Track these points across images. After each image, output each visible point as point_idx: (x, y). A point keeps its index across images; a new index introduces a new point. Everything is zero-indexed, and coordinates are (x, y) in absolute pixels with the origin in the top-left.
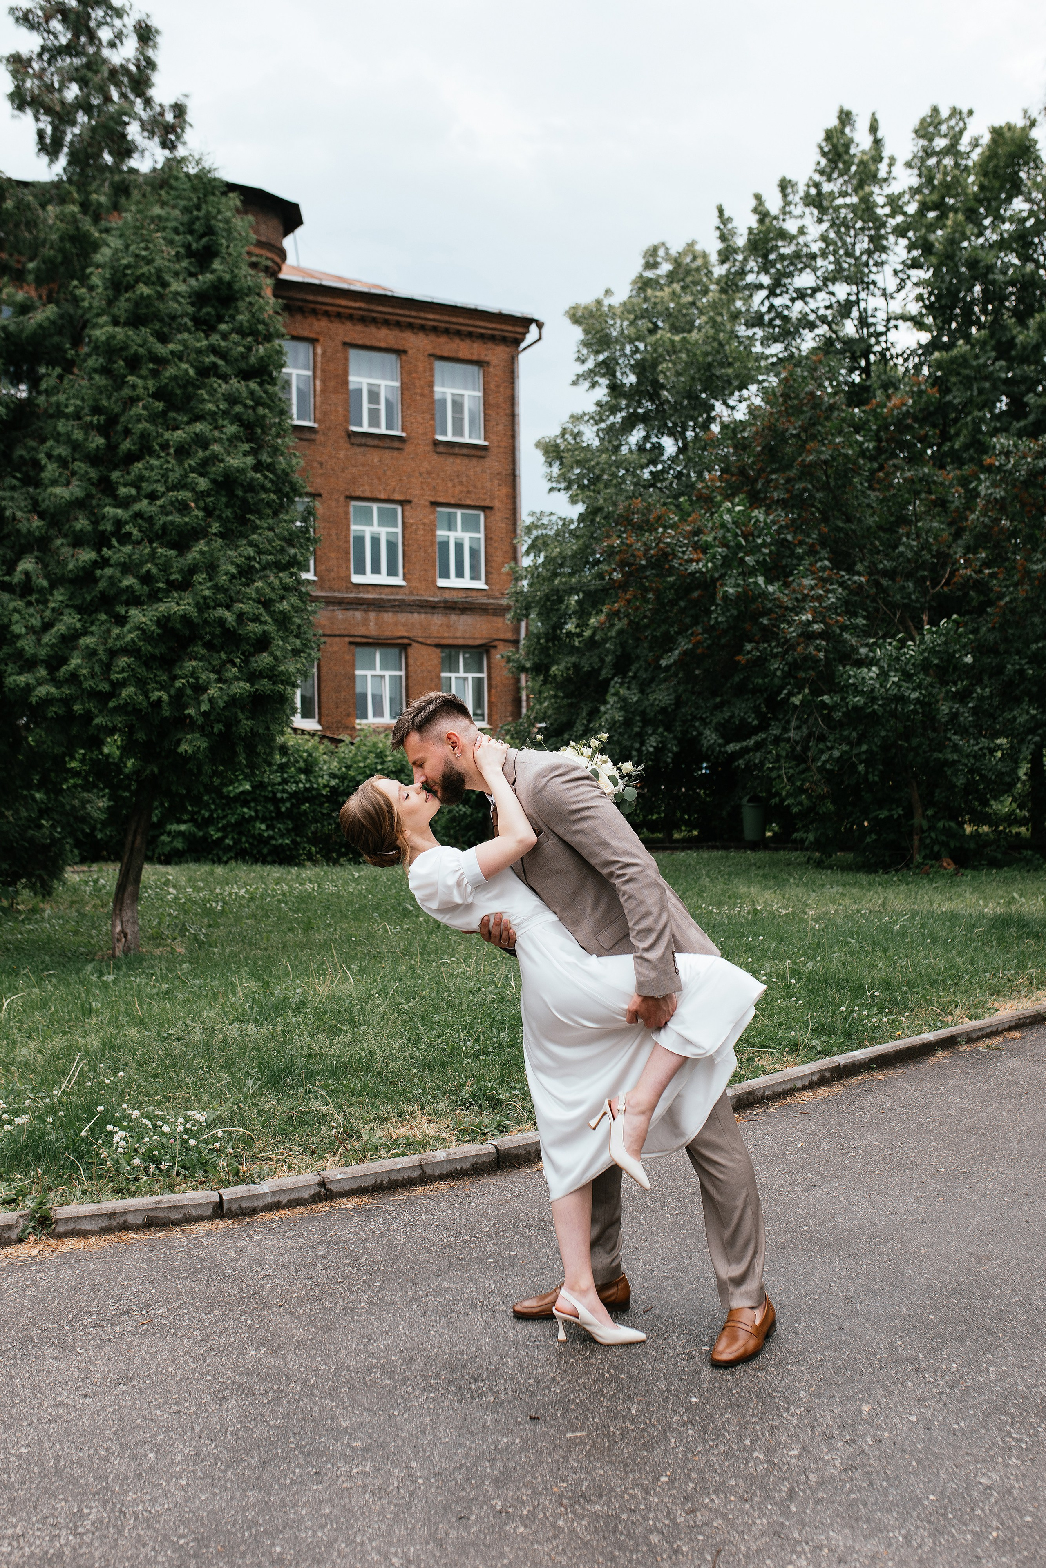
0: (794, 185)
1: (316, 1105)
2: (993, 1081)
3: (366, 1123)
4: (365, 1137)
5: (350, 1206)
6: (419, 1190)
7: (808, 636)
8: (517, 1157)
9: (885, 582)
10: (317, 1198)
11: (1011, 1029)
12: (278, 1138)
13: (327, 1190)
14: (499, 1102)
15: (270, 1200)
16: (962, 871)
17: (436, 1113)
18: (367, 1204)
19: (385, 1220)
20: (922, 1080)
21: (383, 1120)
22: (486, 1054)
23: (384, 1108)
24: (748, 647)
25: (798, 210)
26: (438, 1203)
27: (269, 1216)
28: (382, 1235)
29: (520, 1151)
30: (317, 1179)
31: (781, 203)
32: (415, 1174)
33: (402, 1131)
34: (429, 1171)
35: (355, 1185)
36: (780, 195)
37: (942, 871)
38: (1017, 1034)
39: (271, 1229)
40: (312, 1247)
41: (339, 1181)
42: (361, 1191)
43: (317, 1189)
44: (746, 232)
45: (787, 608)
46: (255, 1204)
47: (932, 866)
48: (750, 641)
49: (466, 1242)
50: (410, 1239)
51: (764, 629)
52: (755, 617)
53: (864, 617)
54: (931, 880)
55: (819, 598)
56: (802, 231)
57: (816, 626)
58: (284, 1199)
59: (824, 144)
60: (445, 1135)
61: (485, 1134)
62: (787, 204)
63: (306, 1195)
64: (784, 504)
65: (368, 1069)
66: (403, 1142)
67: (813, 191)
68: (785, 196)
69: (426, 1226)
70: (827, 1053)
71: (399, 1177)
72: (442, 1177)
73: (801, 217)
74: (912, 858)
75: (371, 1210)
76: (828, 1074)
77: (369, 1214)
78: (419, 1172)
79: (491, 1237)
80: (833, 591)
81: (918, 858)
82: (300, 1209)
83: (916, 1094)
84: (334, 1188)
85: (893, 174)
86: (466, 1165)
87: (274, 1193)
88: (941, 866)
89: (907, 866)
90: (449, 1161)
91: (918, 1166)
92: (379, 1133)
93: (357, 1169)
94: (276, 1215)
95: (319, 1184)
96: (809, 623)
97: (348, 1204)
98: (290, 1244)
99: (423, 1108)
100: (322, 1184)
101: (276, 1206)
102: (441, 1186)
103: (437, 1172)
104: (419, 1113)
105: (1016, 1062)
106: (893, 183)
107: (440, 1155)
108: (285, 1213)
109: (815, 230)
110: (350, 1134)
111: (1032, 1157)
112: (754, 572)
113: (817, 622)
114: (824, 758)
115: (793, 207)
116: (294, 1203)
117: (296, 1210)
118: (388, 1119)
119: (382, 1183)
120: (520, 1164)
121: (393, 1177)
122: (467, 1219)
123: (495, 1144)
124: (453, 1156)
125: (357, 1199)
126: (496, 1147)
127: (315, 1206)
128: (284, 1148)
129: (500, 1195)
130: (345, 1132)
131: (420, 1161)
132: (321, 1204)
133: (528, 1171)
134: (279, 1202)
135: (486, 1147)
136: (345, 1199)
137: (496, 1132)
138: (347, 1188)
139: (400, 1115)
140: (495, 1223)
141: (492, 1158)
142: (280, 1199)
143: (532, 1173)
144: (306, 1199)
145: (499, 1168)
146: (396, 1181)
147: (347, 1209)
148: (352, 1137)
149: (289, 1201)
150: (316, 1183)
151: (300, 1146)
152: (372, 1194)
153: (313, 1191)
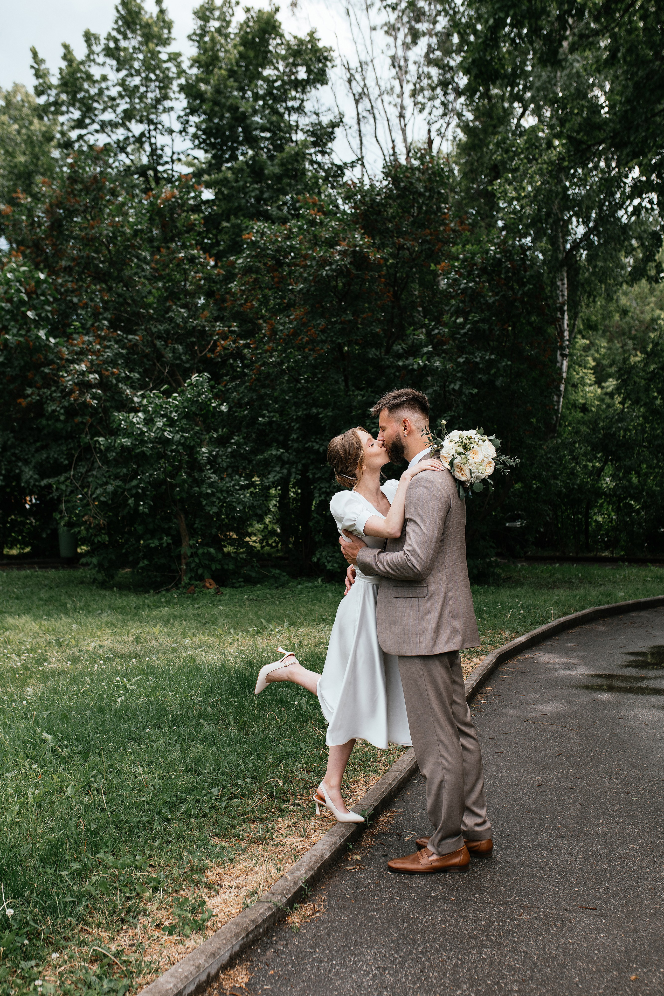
0: (97, 38)
7: (85, 386)
9: (159, 343)
16: (221, 589)
24: (29, 391)
25: (101, 59)
31: (86, 51)
36: (85, 45)
37: (205, 591)
44: (58, 71)
45: (67, 360)
47: (196, 586)
48: (31, 387)
51: (45, 376)
52: (37, 366)
53: (139, 373)
54: (194, 599)
55: (97, 353)
56: (104, 78)
57: (91, 376)
59: (120, 8)
62: (91, 52)
64: (68, 270)
67: (112, 45)
68: (89, 45)
73: (104, 64)
74: (180, 579)
80: (108, 347)
81: (185, 579)
85: (173, 36)
88: (204, 586)
89: (177, 586)
96: (83, 373)
106: (173, 43)
109: (114, 77)
112: (37, 324)
113: (91, 373)
114: (98, 492)
115: (96, 56)
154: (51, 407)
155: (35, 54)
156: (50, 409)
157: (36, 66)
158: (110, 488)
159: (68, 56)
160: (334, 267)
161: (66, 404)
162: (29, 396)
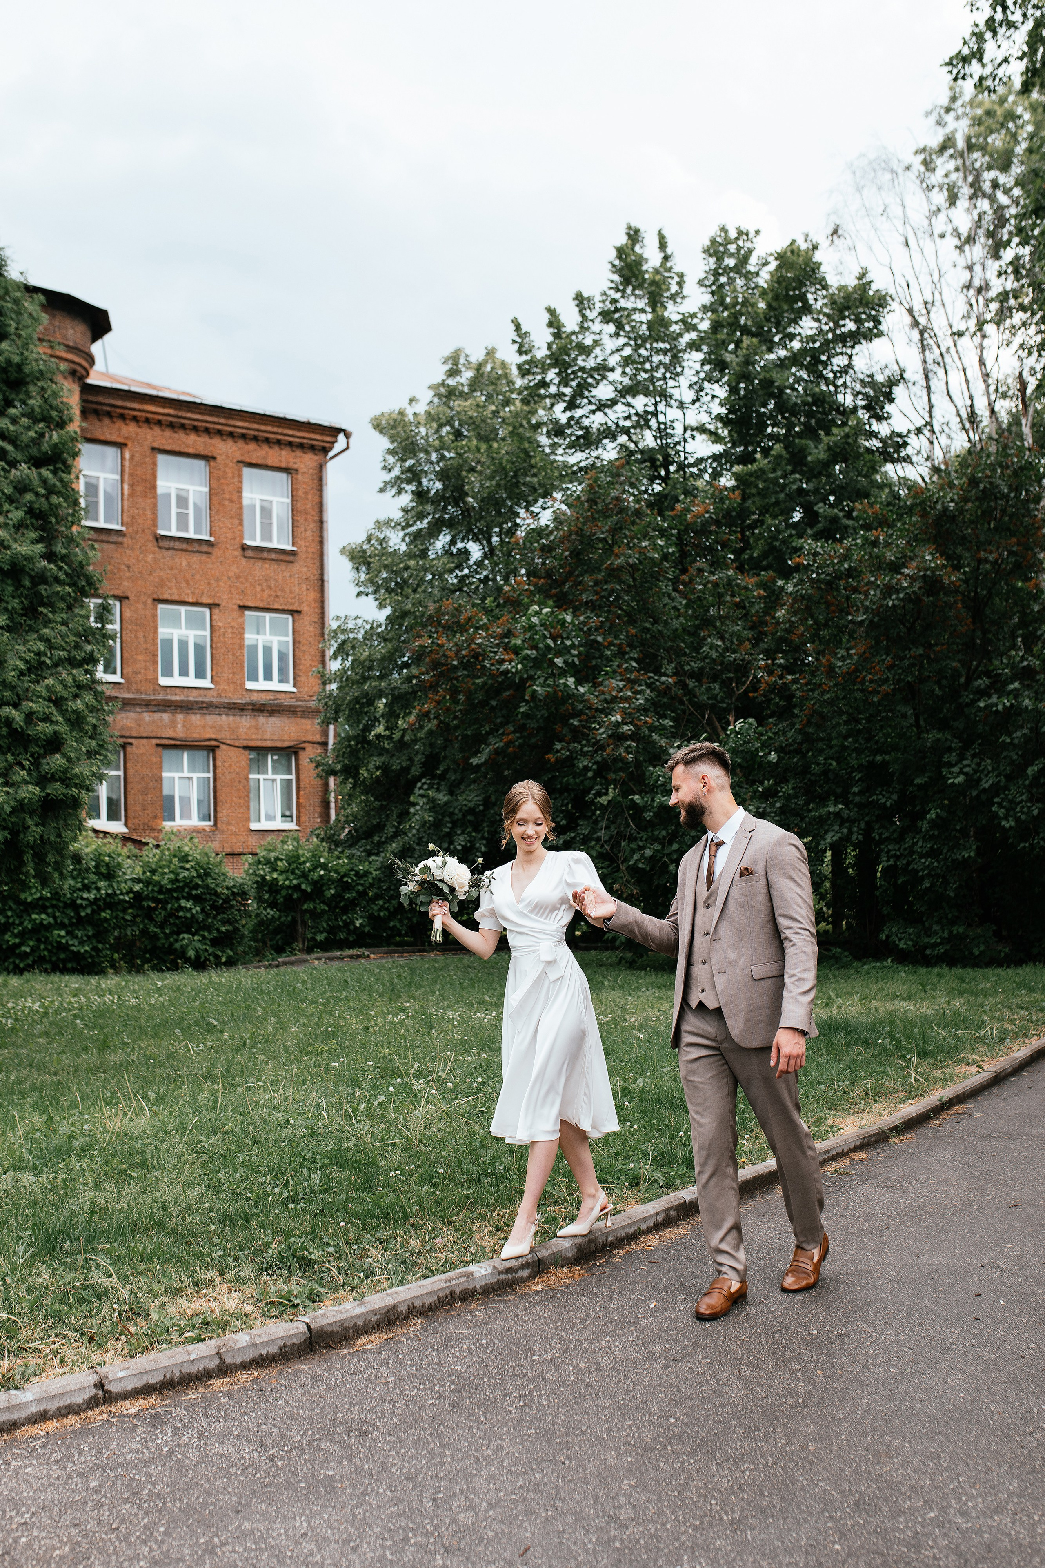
0: (591, 301)
1: (98, 1278)
2: (849, 1213)
3: (156, 1296)
4: (154, 1316)
5: (133, 1411)
6: (217, 1384)
7: (618, 738)
8: (332, 1334)
9: (691, 684)
10: (92, 1403)
11: (856, 1149)
12: (50, 1322)
13: (105, 1392)
14: (310, 1263)
15: (34, 1409)
17: (240, 1281)
18: (153, 1407)
19: (175, 1430)
20: (773, 1215)
21: (177, 1292)
22: (296, 1202)
23: (176, 1276)
24: (558, 746)
25: (595, 326)
26: (239, 1402)
27: (33, 1430)
28: (171, 1452)
29: (336, 1328)
30: (93, 1379)
31: (578, 319)
32: (213, 1364)
33: (197, 1306)
34: (229, 1360)
35: (139, 1383)
36: (576, 310)
38: (863, 1155)
39: (34, 1449)
40: (82, 1475)
41: (121, 1379)
42: (147, 1390)
43: (92, 1392)
45: (597, 710)
46: (15, 1416)
48: (560, 741)
49: (272, 1459)
50: (205, 1458)
51: (575, 730)
52: (565, 719)
53: (672, 719)
55: (627, 699)
56: (599, 344)
57: (626, 728)
58: (51, 1406)
59: (616, 261)
60: (248, 1308)
61: (295, 1306)
63: (79, 1399)
64: (591, 606)
65: (161, 1225)
66: (198, 1320)
67: (609, 307)
68: (581, 311)
69: (225, 1436)
70: (670, 1186)
71: (193, 1369)
72: (245, 1366)
73: (600, 331)
75: (158, 1416)
76: (673, 1213)
77: (157, 1421)
78: (217, 1361)
79: (302, 1450)
80: (641, 692)
82: (72, 1419)
83: (771, 1233)
84: (114, 1388)
85: (685, 291)
86: (273, 1349)
87: (39, 1401)
90: (254, 1345)
91: (788, 1328)
92: (172, 1310)
93: (143, 1362)
94: (40, 1430)
95: (95, 1385)
96: (618, 724)
97: (130, 1408)
98: (55, 1471)
99: (222, 1274)
100: (100, 1385)
101: (42, 1417)
102: (244, 1377)
103: (238, 1361)
104: (218, 1280)
105: (868, 1190)
106: (686, 300)
107: (242, 1339)
108: (52, 1425)
110: (137, 1312)
111: (909, 1311)
112: (563, 673)
113: (626, 724)
114: (635, 857)
115: (590, 324)
116: (64, 1412)
117: (66, 1421)
118: (181, 1290)
119: (172, 1379)
120: (336, 1343)
121: (186, 1370)
122: (274, 1425)
123: (307, 1320)
124: (258, 1340)
125: (142, 1402)
126: (308, 1325)
127: (90, 1413)
128: (57, 1336)
129: (313, 1387)
130: (131, 1309)
131: (219, 1348)
132: (97, 1411)
133: (346, 1351)
134: (46, 1411)
135: (295, 1324)
136: (127, 1402)
137: (308, 1303)
138: (129, 1388)
139: (196, 1284)
140: (308, 1429)
141: (303, 1339)
142: (48, 1408)
143: (350, 1354)
144: (79, 1406)
145: (311, 1350)
146: (189, 1374)
147: (129, 1416)
148: (139, 1315)
149: (58, 1409)
150: (92, 1382)
151: (76, 1331)
152: (160, 1393)
153: (88, 1394)
154: (583, 763)
155: (518, 327)
156: (581, 765)
157: (519, 340)
158: (648, 852)
159: (554, 322)
160: (901, 595)
161: (598, 758)
162: (558, 751)
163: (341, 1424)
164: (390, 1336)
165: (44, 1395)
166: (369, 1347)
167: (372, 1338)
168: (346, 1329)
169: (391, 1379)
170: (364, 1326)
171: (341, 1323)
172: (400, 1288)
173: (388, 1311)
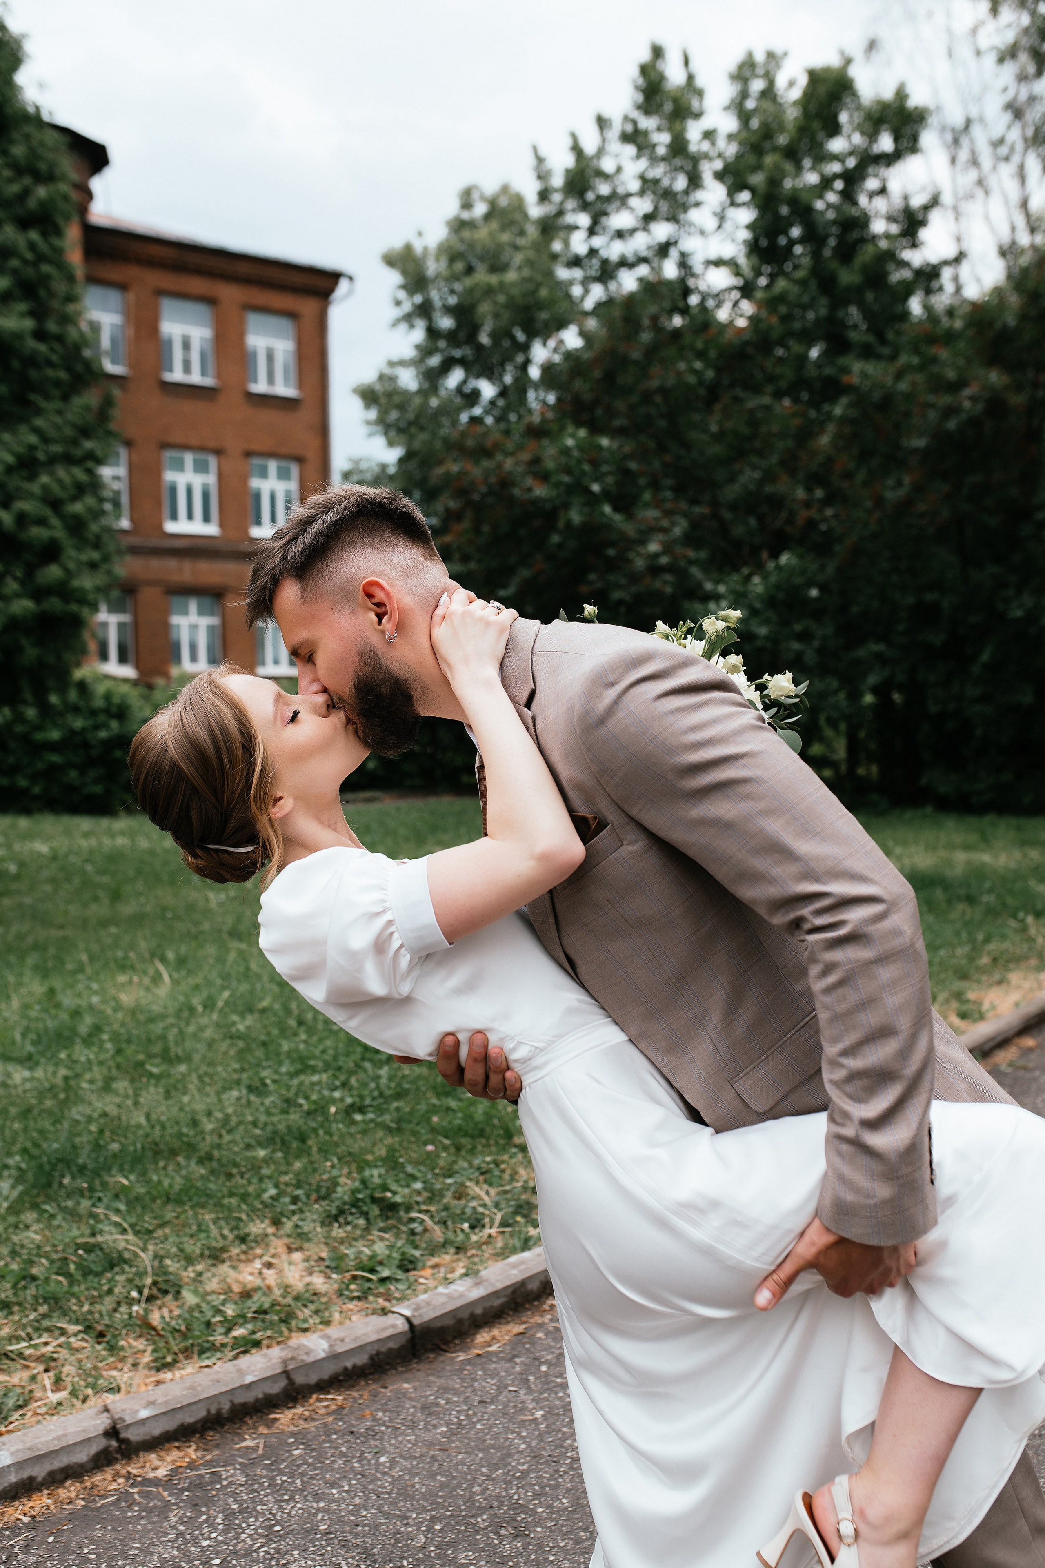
0: (610, 121)
3: (189, 1263)
4: (188, 1295)
5: (162, 1472)
6: (285, 1418)
8: (443, 1331)
10: (101, 1461)
12: (43, 1309)
13: (121, 1441)
14: (394, 1208)
15: (13, 1478)
17: (300, 1238)
18: (192, 1466)
19: (229, 1515)
21: (216, 1256)
22: (362, 1110)
23: (216, 1227)
25: (615, 148)
26: (321, 1456)
29: (449, 1322)
30: (102, 1423)
31: (598, 142)
32: (276, 1388)
33: (247, 1277)
34: (299, 1379)
35: (170, 1425)
36: (596, 132)
41: (143, 1421)
42: (183, 1434)
43: (103, 1443)
44: (562, 171)
48: (594, 572)
51: (610, 561)
52: (600, 548)
53: (706, 551)
55: (666, 530)
56: (619, 170)
57: (663, 559)
58: (39, 1472)
60: (319, 1282)
61: (384, 1283)
62: (605, 141)
63: (82, 1457)
64: (624, 431)
65: (191, 1148)
66: (251, 1306)
67: (629, 127)
68: (602, 132)
71: (249, 1397)
72: (323, 1387)
73: (619, 155)
77: (199, 1496)
78: (282, 1383)
80: (675, 523)
82: (70, 1490)
84: (134, 1435)
86: (361, 1360)
87: (19, 1465)
90: (334, 1357)
92: (212, 1285)
94: (22, 1511)
95: (106, 1432)
96: (656, 555)
97: (158, 1466)
99: (276, 1222)
100: (112, 1432)
101: (26, 1488)
102: (323, 1404)
103: (313, 1379)
104: (272, 1232)
107: (317, 1343)
108: (40, 1502)
109: (632, 169)
110: (164, 1287)
112: (602, 500)
116: (59, 1477)
117: (62, 1493)
118: (224, 1249)
119: (219, 1413)
120: (447, 1343)
121: (239, 1399)
122: (379, 1509)
123: (407, 1313)
124: (340, 1348)
125: (175, 1454)
126: (408, 1320)
127: (98, 1478)
128: (48, 1330)
129: (426, 1428)
130: (155, 1283)
131: (285, 1362)
132: (109, 1473)
133: (461, 1357)
134: (31, 1479)
135: (391, 1319)
136: (153, 1456)
137: (400, 1275)
138: (157, 1432)
139: (243, 1239)
140: (433, 1520)
141: (402, 1341)
142: (34, 1474)
143: (468, 1361)
144: (82, 1466)
145: (415, 1355)
146: (244, 1405)
147: (156, 1482)
148: (166, 1292)
149: (51, 1474)
150: (101, 1430)
151: (77, 1322)
152: (202, 1437)
153: (94, 1449)
154: (617, 595)
163: (483, 1510)
164: (521, 1328)
165: (29, 1455)
166: (494, 1348)
167: (496, 1332)
168: (460, 1321)
169: (539, 1414)
170: (484, 1314)
171: (453, 1313)
172: (526, 1255)
173: (514, 1292)
